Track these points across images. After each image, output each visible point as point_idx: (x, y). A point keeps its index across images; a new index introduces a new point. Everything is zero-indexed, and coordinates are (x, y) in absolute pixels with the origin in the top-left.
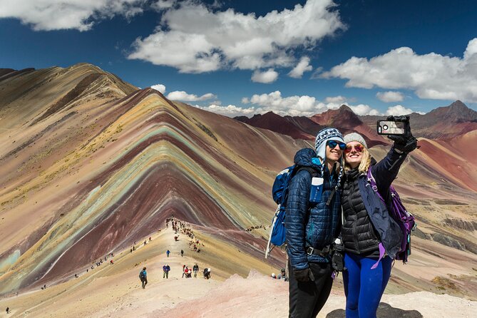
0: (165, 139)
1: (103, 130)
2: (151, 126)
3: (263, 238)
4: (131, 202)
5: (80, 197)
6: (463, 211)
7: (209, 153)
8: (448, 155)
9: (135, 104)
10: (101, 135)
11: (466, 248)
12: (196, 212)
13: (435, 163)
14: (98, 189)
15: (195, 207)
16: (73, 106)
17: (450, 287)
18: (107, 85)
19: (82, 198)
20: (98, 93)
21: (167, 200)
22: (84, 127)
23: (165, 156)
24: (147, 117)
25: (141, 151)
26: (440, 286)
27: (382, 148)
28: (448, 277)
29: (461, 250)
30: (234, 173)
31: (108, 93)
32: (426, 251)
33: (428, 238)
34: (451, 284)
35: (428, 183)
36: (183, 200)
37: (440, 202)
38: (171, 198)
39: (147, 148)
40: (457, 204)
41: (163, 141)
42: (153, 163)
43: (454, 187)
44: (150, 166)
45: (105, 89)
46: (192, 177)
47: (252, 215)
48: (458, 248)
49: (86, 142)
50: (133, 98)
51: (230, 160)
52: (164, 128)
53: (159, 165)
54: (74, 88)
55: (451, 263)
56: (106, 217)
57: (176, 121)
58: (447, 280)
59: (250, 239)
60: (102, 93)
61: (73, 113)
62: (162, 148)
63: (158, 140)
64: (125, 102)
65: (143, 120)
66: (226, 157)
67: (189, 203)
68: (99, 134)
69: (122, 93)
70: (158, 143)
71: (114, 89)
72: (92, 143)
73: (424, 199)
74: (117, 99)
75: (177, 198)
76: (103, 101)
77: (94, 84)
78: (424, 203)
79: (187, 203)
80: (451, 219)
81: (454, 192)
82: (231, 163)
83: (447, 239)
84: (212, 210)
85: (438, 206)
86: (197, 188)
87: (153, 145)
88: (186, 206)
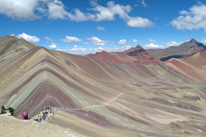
0: (46, 70)
1: (18, 68)
2: (40, 65)
3: (90, 111)
4: (30, 100)
5: (6, 100)
6: (192, 92)
7: (67, 74)
8: (186, 65)
9: (33, 54)
10: (17, 70)
11: (191, 109)
12: (60, 102)
13: (180, 69)
14: (15, 95)
15: (59, 100)
16: (3, 57)
17: (177, 127)
18: (20, 45)
19: (7, 101)
20: (16, 49)
21: (46, 98)
22: (9, 66)
23: (46, 78)
24: (38, 61)
25: (35, 76)
26: (172, 126)
27: (154, 65)
28: (176, 122)
29: (189, 109)
30: (79, 83)
31: (21, 49)
32: (169, 111)
33: (173, 105)
34: (177, 125)
35: (176, 80)
36: (54, 98)
37: (181, 88)
38: (48, 97)
39: (38, 75)
40: (189, 88)
41: (45, 71)
42: (40, 82)
43: (189, 80)
44: (39, 83)
45: (19, 47)
46: (59, 87)
47: (86, 101)
48: (187, 109)
49: (10, 74)
50: (32, 51)
51: (78, 77)
52: (46, 65)
53: (43, 82)
54: (4, 48)
55: (180, 116)
56: (18, 108)
57: (52, 61)
58: (176, 124)
59: (84, 112)
60: (17, 50)
61: (3, 60)
62: (44, 75)
63: (43, 71)
64: (28, 53)
65: (36, 62)
66: (76, 76)
67: (56, 98)
68: (16, 70)
69: (27, 49)
70: (42, 72)
71: (23, 47)
72: (13, 74)
73: (173, 87)
74: (25, 52)
75: (50, 97)
76: (18, 53)
77: (14, 45)
78: (173, 89)
79: (55, 99)
80: (186, 95)
81: (188, 83)
82: (78, 78)
83: (181, 105)
84: (67, 100)
85: (180, 90)
86: (60, 91)
87: (40, 73)
88: (55, 100)
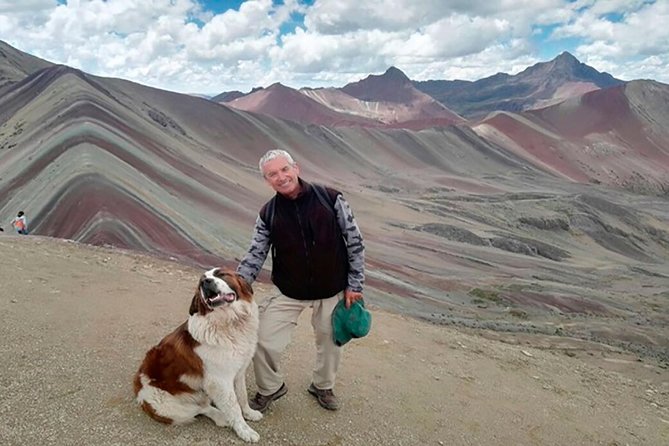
0: (88, 141)
2: (67, 124)
6: (546, 207)
7: (160, 156)
9: (40, 90)
11: (539, 253)
12: (139, 235)
15: (138, 230)
17: (491, 299)
21: (96, 223)
23: (88, 166)
24: (59, 111)
25: (52, 159)
26: (476, 299)
27: (438, 130)
29: (532, 255)
30: (199, 181)
32: (472, 260)
33: (486, 245)
34: (493, 295)
35: (500, 176)
36: (119, 221)
37: (515, 198)
38: (101, 220)
39: (62, 156)
40: (539, 197)
41: (86, 145)
43: (540, 175)
44: (67, 180)
48: (527, 253)
50: (37, 82)
51: (194, 164)
52: (87, 125)
57: (107, 114)
58: (489, 291)
62: (84, 155)
63: (77, 143)
64: (24, 87)
65: (53, 115)
66: (187, 160)
67: (127, 224)
69: (19, 72)
70: (76, 148)
71: (4, 67)
73: (492, 194)
74: (12, 83)
75: (109, 219)
78: (492, 199)
79: (125, 225)
80: (528, 217)
81: (538, 183)
82: (195, 167)
83: (511, 243)
84: (163, 231)
85: (511, 202)
86: (140, 204)
87: (70, 150)
